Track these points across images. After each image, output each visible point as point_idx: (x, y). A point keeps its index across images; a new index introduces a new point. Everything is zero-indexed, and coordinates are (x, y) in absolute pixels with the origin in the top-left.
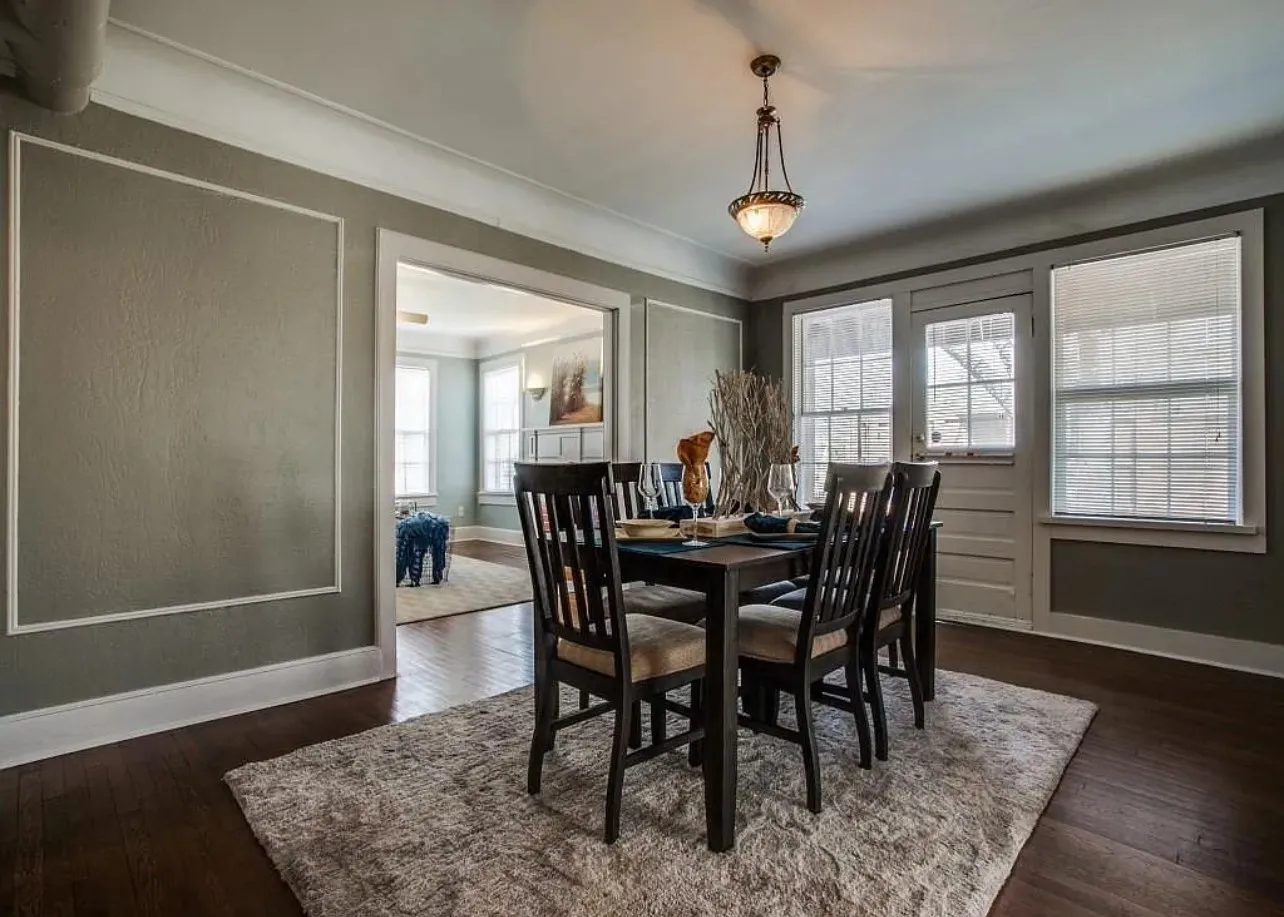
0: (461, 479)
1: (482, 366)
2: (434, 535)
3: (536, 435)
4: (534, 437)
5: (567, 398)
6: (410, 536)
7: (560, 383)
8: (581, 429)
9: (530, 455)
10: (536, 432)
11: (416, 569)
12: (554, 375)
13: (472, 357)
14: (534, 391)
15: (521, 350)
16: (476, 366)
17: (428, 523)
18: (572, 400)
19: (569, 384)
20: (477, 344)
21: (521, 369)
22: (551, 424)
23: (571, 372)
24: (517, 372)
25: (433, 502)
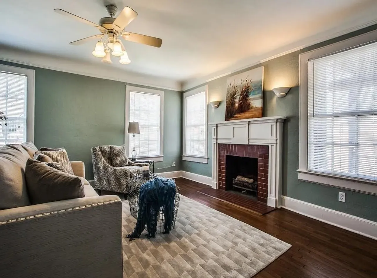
0: (174, 149)
1: (185, 94)
2: (166, 198)
3: (217, 127)
4: (216, 127)
5: (237, 105)
6: (148, 200)
7: (232, 97)
8: (249, 122)
9: (213, 137)
10: (217, 124)
11: (152, 225)
12: (228, 94)
13: (180, 90)
14: (215, 103)
15: (207, 83)
16: (181, 95)
17: (162, 188)
18: (240, 106)
19: (238, 97)
20: (182, 84)
21: (206, 94)
22: (226, 120)
23: (239, 90)
24: (204, 96)
25: (161, 159)
